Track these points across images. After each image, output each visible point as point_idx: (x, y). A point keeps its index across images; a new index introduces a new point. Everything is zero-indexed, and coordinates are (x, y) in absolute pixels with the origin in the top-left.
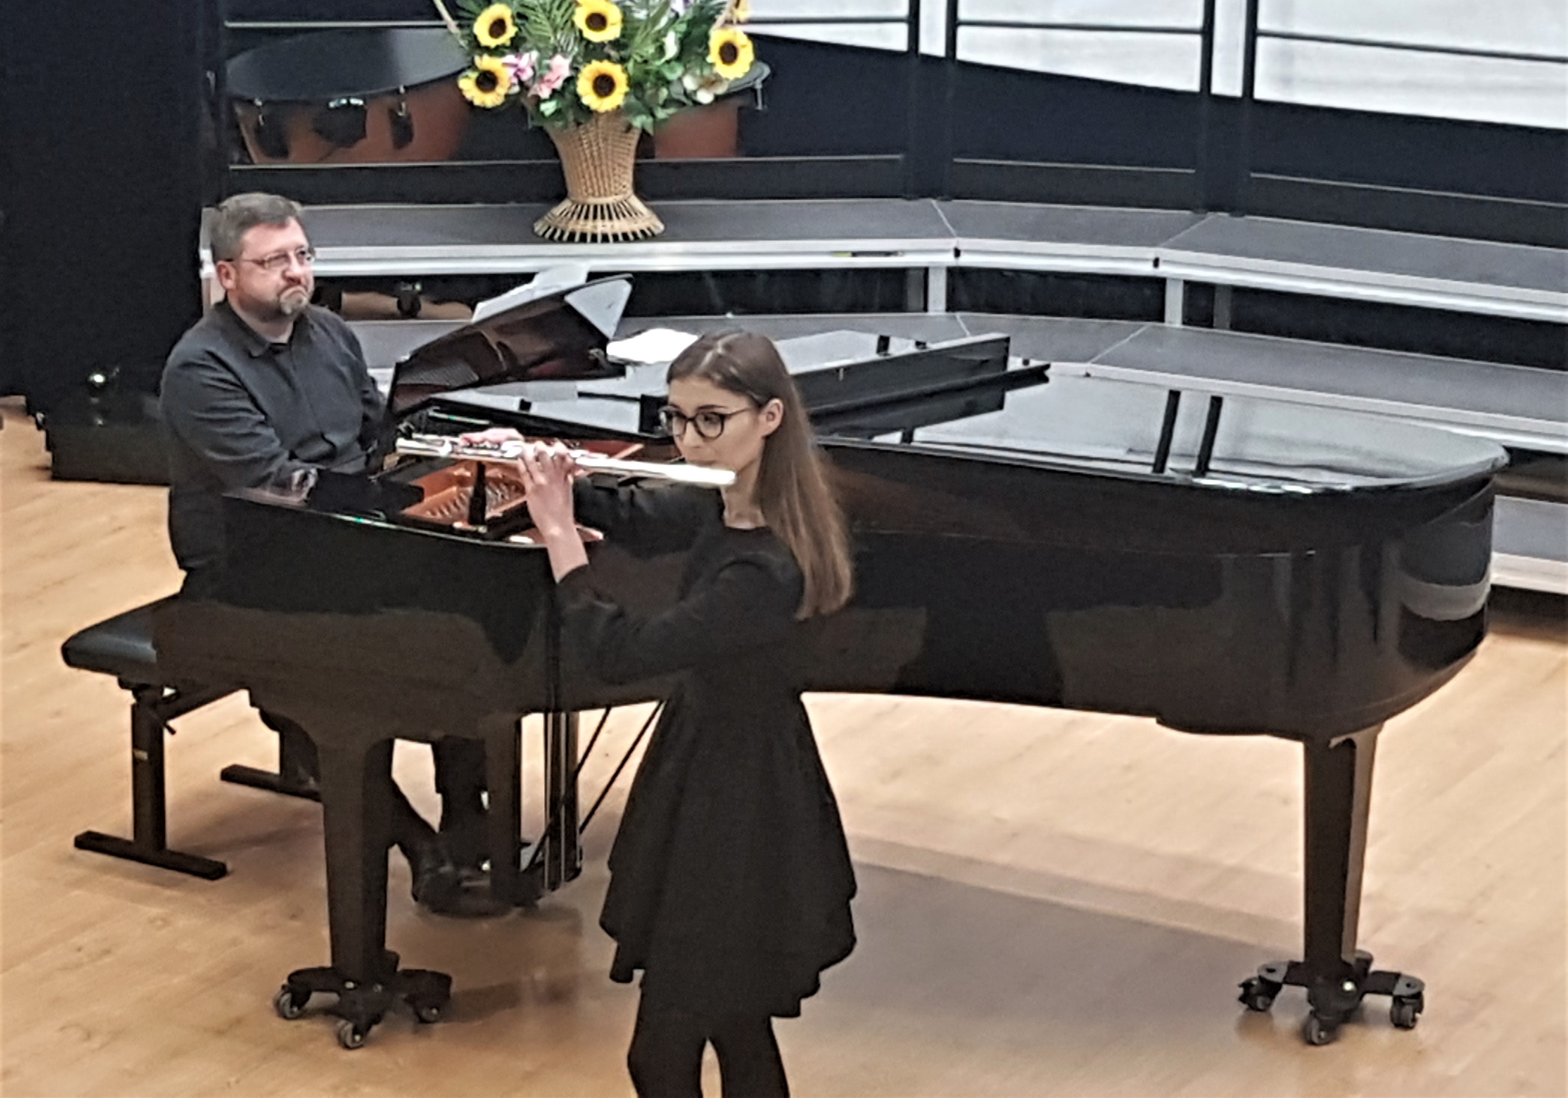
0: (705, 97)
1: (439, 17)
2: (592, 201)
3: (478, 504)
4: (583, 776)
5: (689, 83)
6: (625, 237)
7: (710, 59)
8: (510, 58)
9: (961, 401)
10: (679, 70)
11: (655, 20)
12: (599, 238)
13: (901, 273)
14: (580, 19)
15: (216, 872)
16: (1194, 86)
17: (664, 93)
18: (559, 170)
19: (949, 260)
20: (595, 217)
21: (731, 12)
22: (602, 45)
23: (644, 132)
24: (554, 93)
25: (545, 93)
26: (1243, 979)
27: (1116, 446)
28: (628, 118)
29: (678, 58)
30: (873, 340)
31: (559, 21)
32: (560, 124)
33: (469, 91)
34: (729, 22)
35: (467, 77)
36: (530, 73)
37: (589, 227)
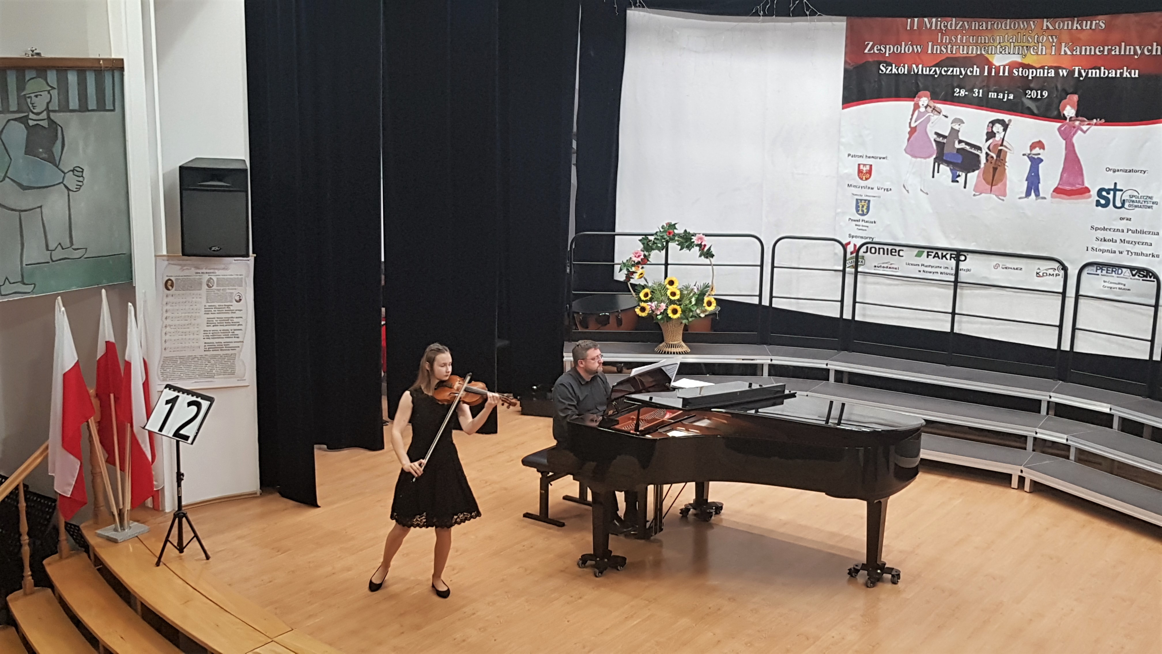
0: (702, 315)
1: (630, 291)
2: (671, 343)
3: (637, 425)
4: (664, 503)
5: (698, 311)
6: (680, 353)
7: (704, 305)
8: (649, 303)
9: (772, 402)
10: (696, 308)
11: (689, 294)
12: (672, 353)
13: (756, 365)
14: (669, 293)
15: (563, 525)
16: (838, 316)
17: (691, 314)
18: (662, 334)
19: (769, 362)
20: (671, 347)
21: (710, 292)
22: (675, 300)
23: (685, 325)
24: (661, 313)
25: (659, 313)
26: (849, 568)
27: (815, 415)
28: (682, 320)
29: (695, 304)
30: (747, 384)
31: (663, 294)
32: (662, 321)
33: (638, 312)
34: (709, 295)
35: (638, 308)
36: (655, 307)
37: (670, 350)
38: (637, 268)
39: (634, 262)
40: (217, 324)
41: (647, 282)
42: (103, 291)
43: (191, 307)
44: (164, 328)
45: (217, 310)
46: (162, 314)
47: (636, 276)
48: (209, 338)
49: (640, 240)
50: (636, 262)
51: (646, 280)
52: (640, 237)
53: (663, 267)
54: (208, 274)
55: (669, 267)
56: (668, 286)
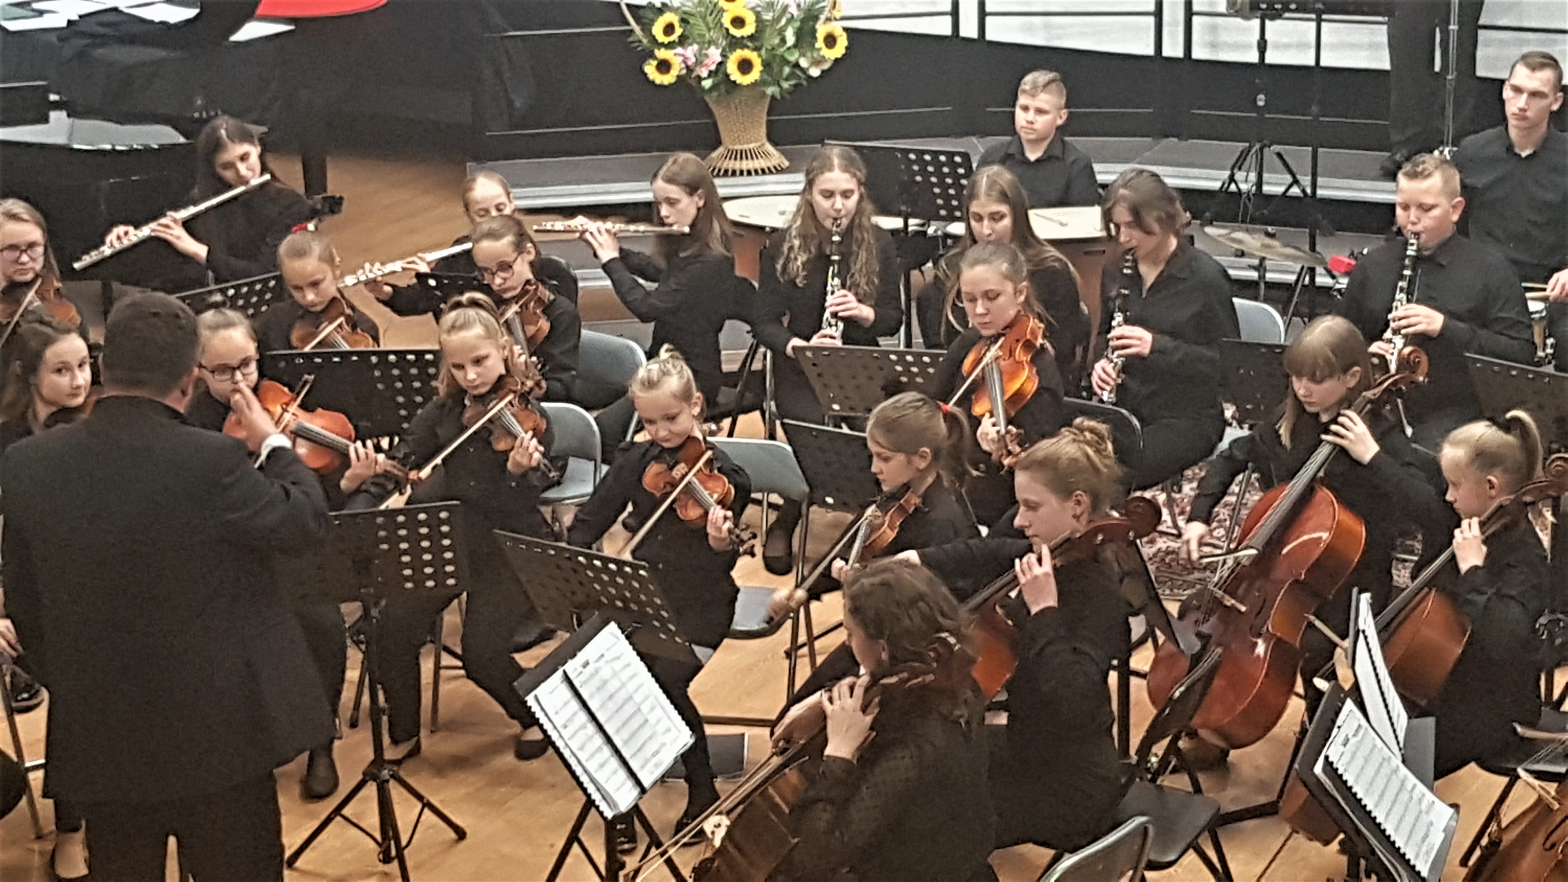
0: (815, 72)
2: (739, 147)
5: (804, 62)
6: (763, 170)
7: (817, 46)
8: (679, 50)
10: (797, 54)
11: (777, 20)
12: (745, 173)
14: (726, 21)
16: (1150, 51)
17: (787, 70)
18: (715, 126)
20: (741, 158)
21: (830, 11)
22: (742, 38)
23: (773, 98)
24: (711, 74)
25: (704, 73)
28: (763, 89)
29: (795, 46)
31: (712, 24)
32: (715, 94)
33: (651, 74)
34: (828, 20)
35: (650, 64)
36: (693, 60)
37: (738, 166)
56: (723, 4)
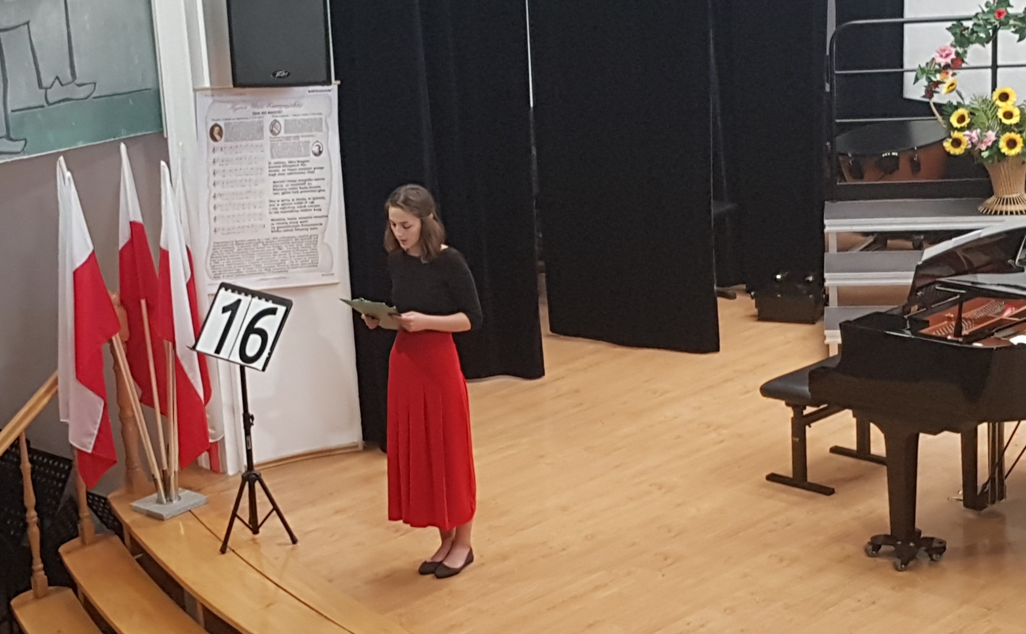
1: (934, 115)
2: (1006, 196)
3: (958, 328)
4: (1005, 456)
6: (1021, 212)
8: (967, 132)
12: (1009, 213)
14: (1000, 114)
15: (831, 492)
18: (990, 182)
20: (1007, 203)
22: (1011, 125)
24: (988, 148)
25: (984, 147)
31: (990, 116)
32: (990, 161)
33: (948, 147)
35: (947, 141)
36: (976, 139)
37: (1004, 208)
38: (944, 75)
39: (940, 65)
40: (288, 191)
41: (962, 98)
42: (123, 146)
43: (250, 166)
44: (212, 200)
45: (286, 168)
46: (209, 177)
47: (943, 89)
48: (277, 212)
49: (949, 29)
50: (942, 65)
51: (960, 96)
52: (949, 24)
53: (989, 71)
54: (271, 115)
55: (999, 70)
56: (998, 103)
